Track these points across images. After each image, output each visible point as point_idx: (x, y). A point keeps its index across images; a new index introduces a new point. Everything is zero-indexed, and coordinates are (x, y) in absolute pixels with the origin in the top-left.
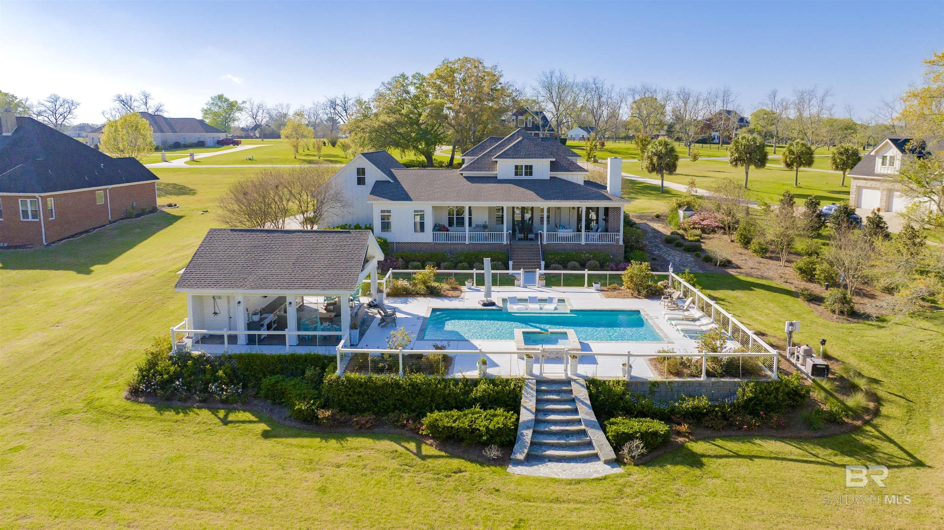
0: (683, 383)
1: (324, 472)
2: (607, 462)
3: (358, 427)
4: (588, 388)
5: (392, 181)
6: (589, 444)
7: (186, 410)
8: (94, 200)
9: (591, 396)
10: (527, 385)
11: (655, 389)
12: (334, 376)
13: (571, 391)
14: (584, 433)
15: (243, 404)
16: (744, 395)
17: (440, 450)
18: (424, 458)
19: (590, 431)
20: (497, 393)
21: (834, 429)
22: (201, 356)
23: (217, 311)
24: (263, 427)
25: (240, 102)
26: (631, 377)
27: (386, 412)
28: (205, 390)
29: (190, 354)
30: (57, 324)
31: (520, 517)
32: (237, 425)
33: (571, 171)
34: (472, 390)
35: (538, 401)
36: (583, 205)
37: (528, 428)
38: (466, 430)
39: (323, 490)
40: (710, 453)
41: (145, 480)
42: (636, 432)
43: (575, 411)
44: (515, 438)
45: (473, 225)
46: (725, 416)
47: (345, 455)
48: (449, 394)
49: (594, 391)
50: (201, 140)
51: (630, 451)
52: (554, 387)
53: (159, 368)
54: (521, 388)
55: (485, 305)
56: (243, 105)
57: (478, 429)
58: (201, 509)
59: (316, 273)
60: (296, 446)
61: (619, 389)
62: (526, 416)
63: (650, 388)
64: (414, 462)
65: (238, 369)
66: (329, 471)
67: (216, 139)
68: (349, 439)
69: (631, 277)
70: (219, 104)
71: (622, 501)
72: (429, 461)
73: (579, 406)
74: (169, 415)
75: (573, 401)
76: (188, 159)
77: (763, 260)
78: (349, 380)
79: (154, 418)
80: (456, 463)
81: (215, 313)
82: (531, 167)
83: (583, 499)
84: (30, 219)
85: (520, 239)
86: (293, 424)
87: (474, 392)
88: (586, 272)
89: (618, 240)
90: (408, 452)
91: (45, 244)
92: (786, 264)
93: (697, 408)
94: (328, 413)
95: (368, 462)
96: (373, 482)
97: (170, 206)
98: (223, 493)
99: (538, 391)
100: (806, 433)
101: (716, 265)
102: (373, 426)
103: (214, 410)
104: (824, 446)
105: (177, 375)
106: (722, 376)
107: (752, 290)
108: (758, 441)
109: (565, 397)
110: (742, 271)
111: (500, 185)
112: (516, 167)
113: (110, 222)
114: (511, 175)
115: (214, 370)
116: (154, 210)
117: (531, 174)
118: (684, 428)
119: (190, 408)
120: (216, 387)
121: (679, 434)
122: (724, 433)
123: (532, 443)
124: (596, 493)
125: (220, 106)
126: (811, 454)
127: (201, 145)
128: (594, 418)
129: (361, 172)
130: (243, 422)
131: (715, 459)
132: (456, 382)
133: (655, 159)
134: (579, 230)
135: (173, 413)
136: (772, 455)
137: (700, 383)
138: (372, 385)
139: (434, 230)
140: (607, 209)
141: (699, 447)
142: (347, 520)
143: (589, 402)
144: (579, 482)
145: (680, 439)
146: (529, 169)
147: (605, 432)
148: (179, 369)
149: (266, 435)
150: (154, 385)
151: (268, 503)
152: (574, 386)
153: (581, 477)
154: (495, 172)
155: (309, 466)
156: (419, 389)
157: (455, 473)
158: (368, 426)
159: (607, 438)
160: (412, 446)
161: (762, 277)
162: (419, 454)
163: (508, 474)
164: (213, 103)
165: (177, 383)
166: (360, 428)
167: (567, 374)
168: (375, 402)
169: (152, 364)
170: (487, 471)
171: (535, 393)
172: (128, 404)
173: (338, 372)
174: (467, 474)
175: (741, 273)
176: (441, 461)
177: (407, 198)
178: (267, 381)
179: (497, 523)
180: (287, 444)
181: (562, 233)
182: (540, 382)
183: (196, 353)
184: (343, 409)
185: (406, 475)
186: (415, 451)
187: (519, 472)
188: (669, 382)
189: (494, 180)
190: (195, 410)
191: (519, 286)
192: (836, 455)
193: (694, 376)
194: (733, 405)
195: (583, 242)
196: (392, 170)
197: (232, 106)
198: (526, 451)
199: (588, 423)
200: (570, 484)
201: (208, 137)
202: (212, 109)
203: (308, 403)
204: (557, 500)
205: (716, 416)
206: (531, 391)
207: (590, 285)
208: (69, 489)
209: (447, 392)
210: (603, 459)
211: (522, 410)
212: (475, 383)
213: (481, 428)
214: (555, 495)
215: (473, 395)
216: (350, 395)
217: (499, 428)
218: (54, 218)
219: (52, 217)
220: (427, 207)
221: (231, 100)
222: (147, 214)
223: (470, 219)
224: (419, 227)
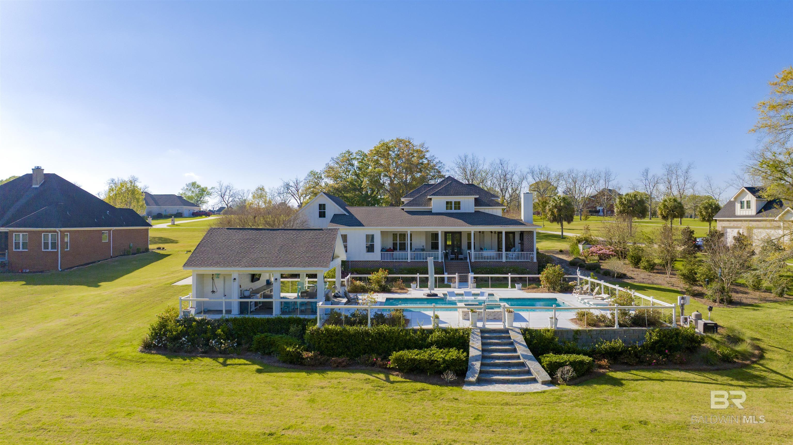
0: (601, 330)
1: (311, 391)
2: (544, 383)
3: (335, 365)
4: (523, 334)
5: (347, 214)
6: (529, 372)
7: (191, 358)
8: (101, 238)
9: (526, 340)
10: (473, 333)
11: (578, 337)
12: (315, 328)
13: (509, 338)
14: (523, 365)
15: (238, 354)
16: (651, 338)
17: (405, 378)
18: (392, 382)
19: (528, 363)
20: (449, 338)
21: (727, 365)
22: (203, 320)
23: (215, 290)
25: (209, 188)
26: (558, 328)
27: (358, 356)
28: (207, 344)
29: (194, 318)
30: (76, 315)
31: (478, 413)
32: (235, 366)
33: (492, 206)
34: (428, 337)
35: (483, 344)
36: (504, 229)
37: (477, 360)
38: (426, 361)
39: (312, 401)
40: (628, 378)
41: (164, 396)
42: (566, 362)
43: (515, 350)
44: (467, 368)
45: (413, 249)
46: (636, 355)
47: (327, 382)
48: (409, 339)
49: (528, 337)
50: (180, 211)
51: (563, 374)
52: (495, 335)
53: (169, 328)
54: (468, 334)
55: (429, 295)
56: (211, 191)
57: (436, 360)
58: (212, 412)
59: (297, 256)
60: (285, 377)
61: (549, 335)
62: (473, 352)
63: (574, 336)
64: (385, 385)
65: (233, 330)
66: (316, 391)
67: (192, 212)
68: (329, 373)
69: (547, 278)
70: (192, 189)
71: (560, 404)
72: (396, 385)
73: (517, 346)
74: (178, 361)
75: (512, 344)
76: (170, 224)
77: (651, 274)
78: (327, 330)
79: (165, 363)
80: (419, 385)
81: (213, 292)
82: (459, 203)
83: (528, 403)
84: (50, 250)
85: (452, 259)
86: (281, 365)
87: (430, 337)
88: (509, 276)
89: (532, 258)
90: (378, 379)
91: (60, 270)
92: (671, 276)
93: (614, 348)
94: (310, 354)
95: (346, 385)
96: (353, 396)
97: (159, 248)
98: (230, 403)
99: (482, 338)
100: (705, 367)
101: (613, 277)
102: (349, 365)
103: (215, 358)
104: (722, 375)
105: (183, 334)
106: (631, 326)
107: (645, 290)
108: (666, 372)
109: (505, 341)
110: (636, 280)
111: (435, 216)
112: (447, 203)
113: (111, 257)
114: (443, 209)
115: (214, 329)
116: (147, 250)
117: (459, 208)
118: (604, 362)
119: (195, 357)
120: (215, 342)
121: (601, 367)
122: (637, 367)
123: (481, 372)
124: (538, 400)
125: (193, 191)
126: (711, 379)
127: (179, 215)
128: (530, 354)
129: (322, 207)
130: (240, 364)
131: (632, 382)
132: (415, 331)
133: (555, 210)
134: (500, 249)
135: (180, 360)
136: (679, 379)
137: (614, 331)
138: (347, 333)
139: (382, 251)
140: (522, 233)
141: (618, 375)
142: (335, 417)
143: (525, 344)
144: (524, 394)
145: (602, 371)
146: (458, 205)
147: (540, 363)
148: (185, 329)
149: (259, 371)
150: (164, 340)
151: (268, 409)
152: (511, 333)
153: (525, 392)
154: (431, 207)
155: (299, 388)
156: (384, 337)
157: (419, 391)
158: (344, 364)
159: (543, 367)
160: (382, 376)
161: (653, 283)
162: (388, 380)
163: (463, 391)
164: (187, 189)
165: (184, 339)
166: (338, 366)
167: (505, 326)
168: (348, 348)
169: (163, 325)
170: (447, 390)
171: (480, 338)
172: (143, 355)
173: (318, 324)
174: (430, 392)
175: (635, 282)
176: (407, 384)
177: (360, 225)
178: (258, 337)
179: (459, 417)
180: (277, 376)
181: (486, 253)
182: (483, 331)
183: (198, 318)
184: (322, 353)
185: (379, 392)
186: (385, 379)
187: (472, 389)
188: (589, 331)
189: (430, 213)
190: (198, 358)
191: (455, 288)
192: (731, 380)
193: (608, 326)
194: (642, 346)
195: (504, 260)
196: (346, 207)
197: (203, 192)
198: (477, 375)
199: (525, 357)
200: (516, 395)
201: (185, 209)
202: (186, 193)
203: (294, 347)
204: (507, 404)
205: (630, 354)
206: (477, 337)
207: (513, 286)
208: (103, 401)
209: (408, 338)
210: (540, 380)
211: (471, 350)
212: (431, 332)
213: (439, 359)
214: (504, 401)
215: (429, 340)
216: (328, 342)
217: (453, 359)
218: (69, 249)
219: (67, 248)
220: (376, 231)
221: (203, 186)
222: (141, 253)
223: (411, 243)
224: (370, 249)
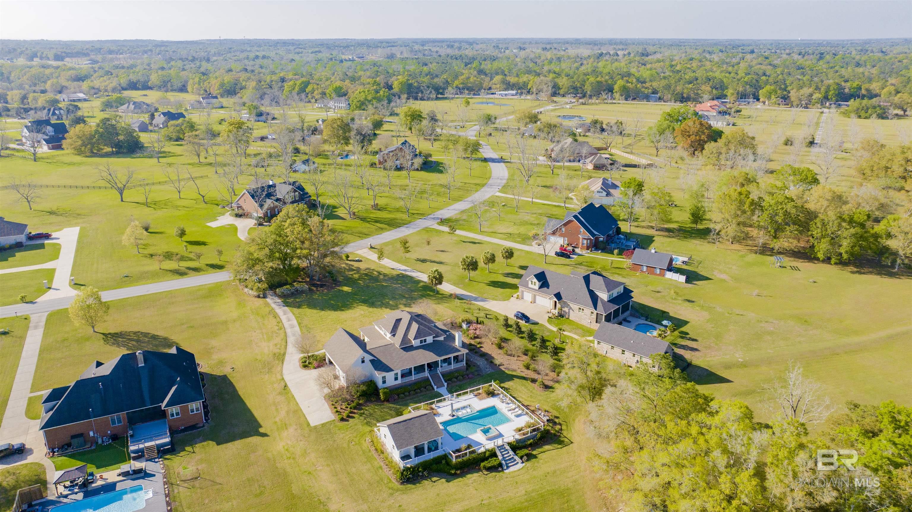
0: (526, 437)
1: (471, 485)
2: (521, 463)
5: (376, 359)
6: (515, 460)
7: (420, 482)
14: (513, 457)
15: (433, 475)
16: (539, 436)
17: (489, 472)
20: (491, 453)
21: (556, 438)
22: (411, 467)
24: (444, 480)
26: (515, 439)
28: (420, 475)
29: (408, 468)
35: (501, 453)
36: (452, 355)
37: (502, 460)
38: (491, 466)
40: (537, 453)
42: (523, 454)
43: (509, 452)
44: (502, 464)
47: (471, 480)
48: (482, 457)
49: (510, 445)
51: (524, 459)
52: (502, 447)
53: (404, 474)
54: (495, 450)
55: (452, 416)
57: (493, 464)
58: (459, 502)
61: (514, 443)
63: (520, 440)
64: (486, 477)
65: (423, 467)
68: (467, 476)
69: (485, 391)
71: (529, 471)
80: (494, 474)
82: (426, 339)
83: (524, 473)
89: (464, 364)
90: (482, 475)
91: (205, 421)
92: (517, 358)
93: (531, 442)
94: (459, 472)
96: (483, 484)
100: (552, 441)
101: (496, 365)
104: (556, 444)
106: (533, 433)
107: (515, 380)
108: (545, 447)
109: (505, 449)
110: (505, 367)
112: (421, 341)
114: (419, 345)
115: (418, 469)
117: (426, 342)
118: (530, 449)
120: (422, 473)
122: (538, 447)
126: (554, 447)
129: (363, 358)
130: (438, 480)
131: (539, 455)
132: (482, 454)
135: (418, 484)
136: (548, 450)
137: (530, 436)
139: (402, 378)
141: (534, 453)
143: (510, 449)
145: (531, 452)
148: (408, 472)
149: (447, 481)
150: (405, 479)
152: (505, 446)
153: (520, 468)
154: (412, 344)
156: (475, 459)
158: (468, 471)
159: (519, 457)
161: (514, 370)
165: (412, 476)
167: (503, 443)
168: (467, 465)
169: (401, 474)
170: (501, 474)
171: (499, 451)
172: (404, 486)
174: (499, 476)
177: (392, 370)
178: (434, 467)
180: (455, 482)
181: (444, 365)
182: (498, 447)
184: (460, 469)
187: (507, 472)
188: (523, 438)
189: (413, 347)
191: (448, 400)
192: (558, 446)
193: (528, 434)
194: (537, 439)
195: (453, 368)
198: (506, 466)
199: (512, 454)
200: (518, 471)
203: (452, 470)
205: (535, 443)
207: (469, 392)
211: (499, 456)
212: (485, 452)
213: (496, 465)
214: (518, 474)
215: (487, 456)
216: (459, 466)
217: (498, 463)
220: (398, 371)
224: (396, 379)
